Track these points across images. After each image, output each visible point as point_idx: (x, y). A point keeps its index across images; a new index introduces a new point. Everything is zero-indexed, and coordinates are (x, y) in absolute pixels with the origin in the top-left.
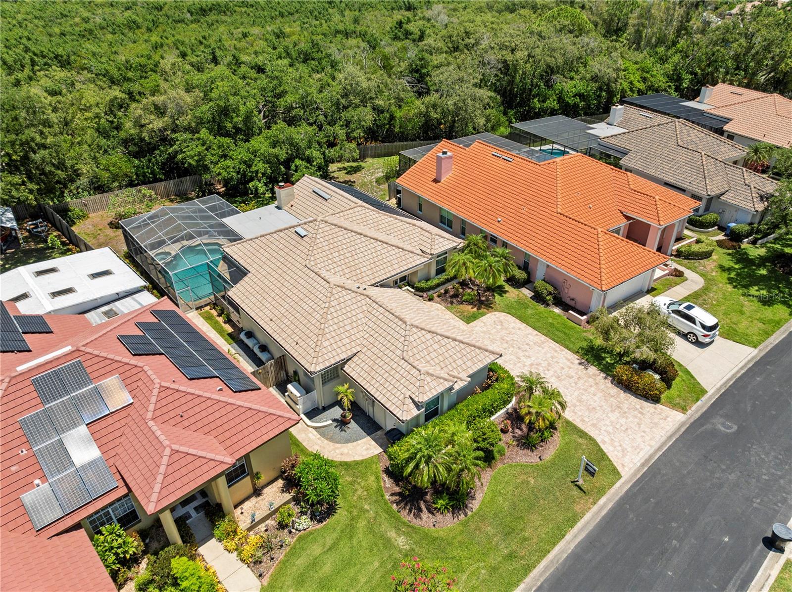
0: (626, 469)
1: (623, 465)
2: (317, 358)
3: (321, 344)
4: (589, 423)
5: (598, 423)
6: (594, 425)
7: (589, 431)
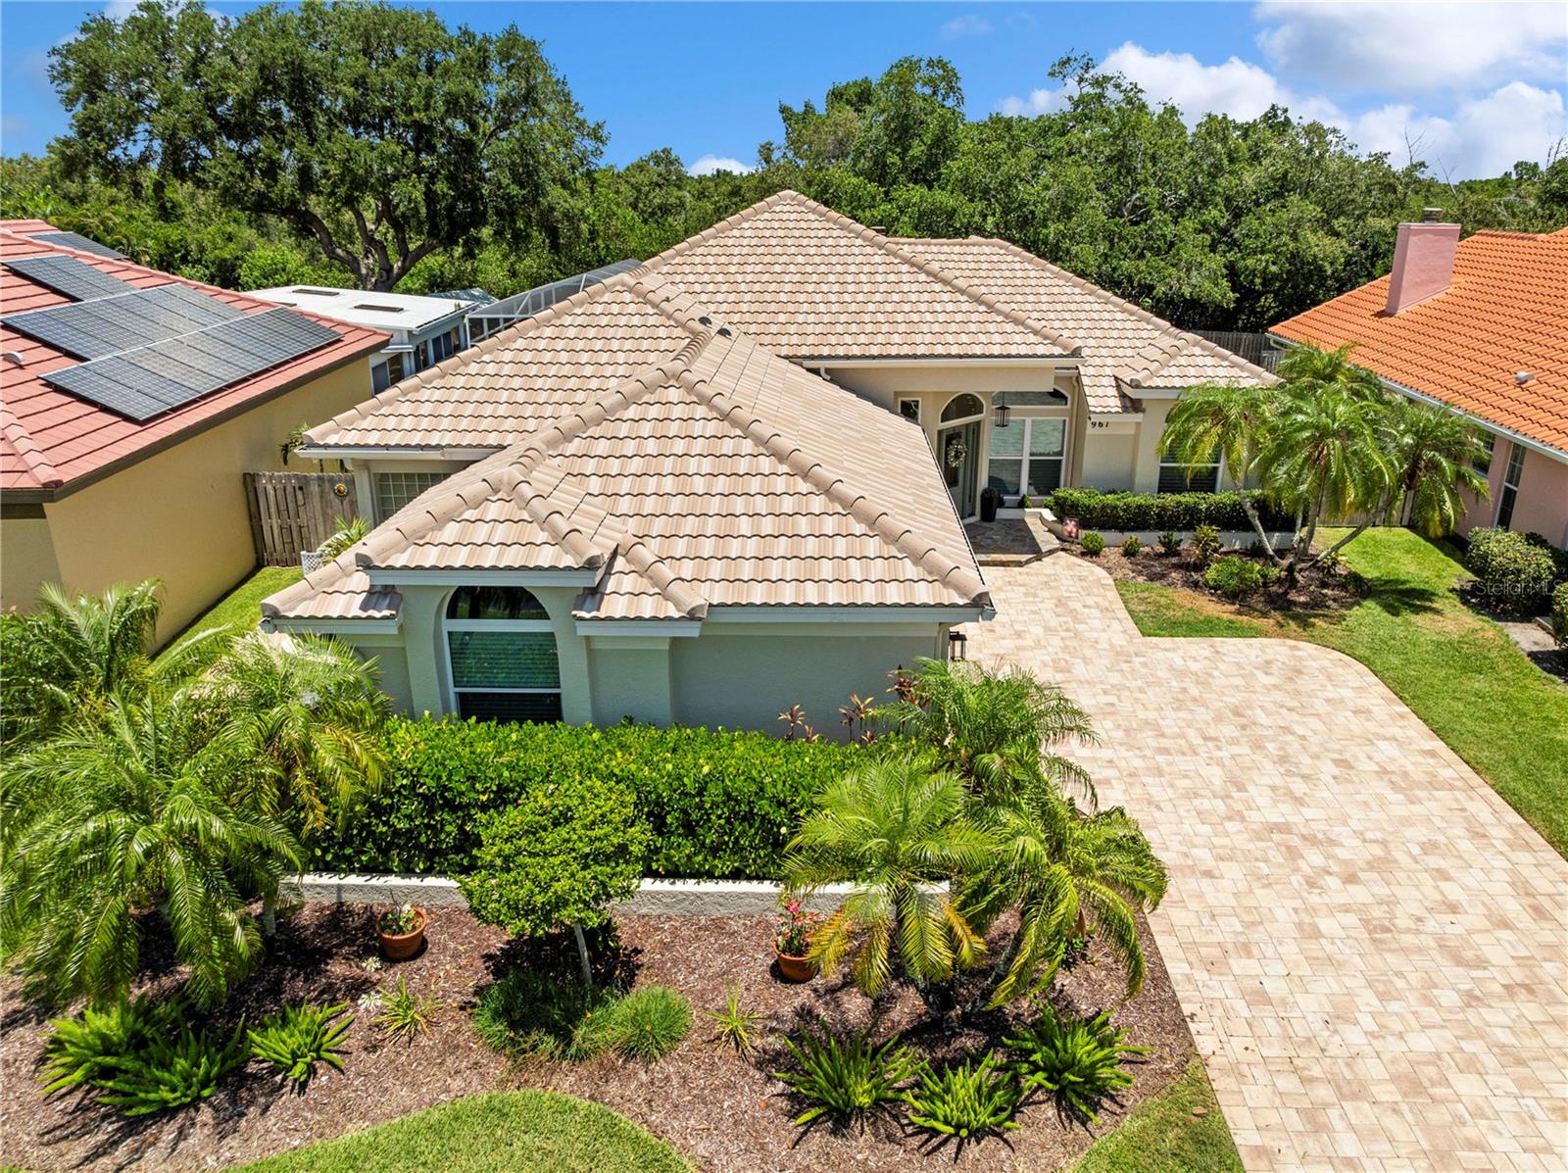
2: (363, 416)
3: (417, 389)
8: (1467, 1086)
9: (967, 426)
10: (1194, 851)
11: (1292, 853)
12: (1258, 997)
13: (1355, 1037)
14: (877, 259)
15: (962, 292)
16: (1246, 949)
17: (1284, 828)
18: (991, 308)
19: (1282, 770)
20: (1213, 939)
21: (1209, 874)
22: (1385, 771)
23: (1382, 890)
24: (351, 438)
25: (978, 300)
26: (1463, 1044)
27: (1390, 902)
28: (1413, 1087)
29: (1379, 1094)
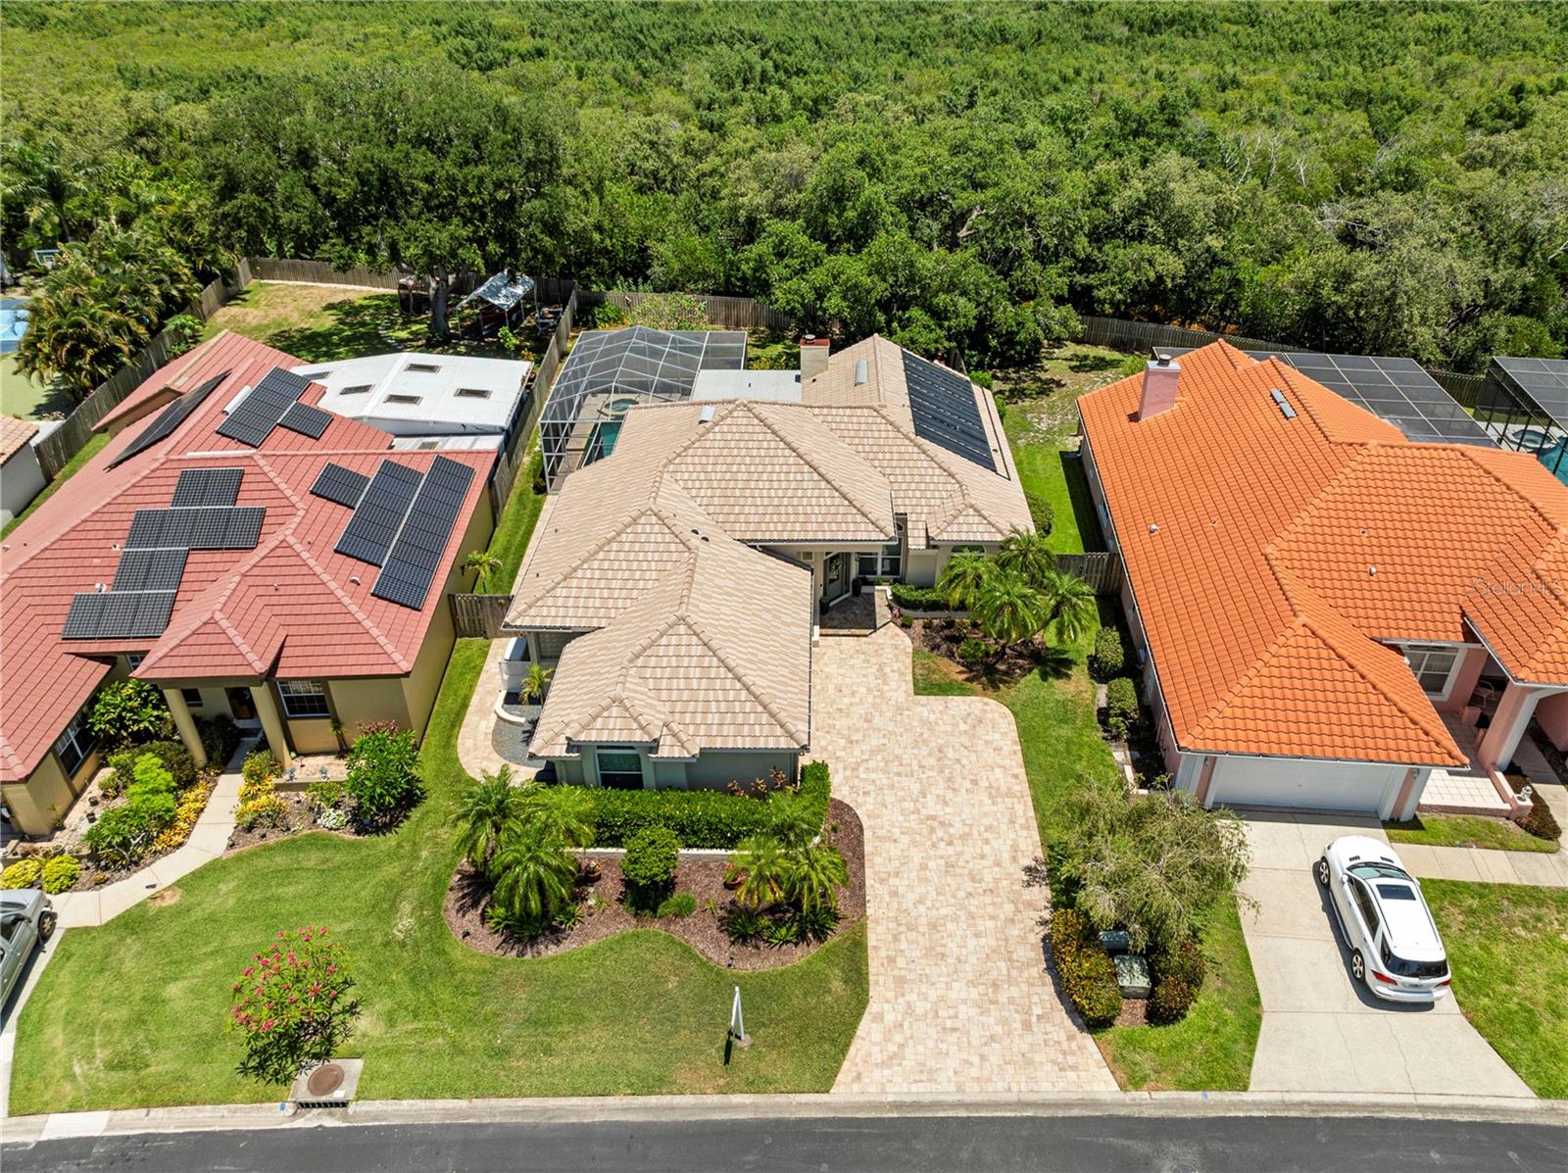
0: (856, 1087)
1: (859, 1077)
2: (530, 607)
4: (897, 972)
5: (914, 982)
6: (900, 981)
7: (877, 982)
8: (951, 926)
10: (894, 830)
11: (932, 830)
12: (894, 894)
13: (922, 908)
15: (837, 490)
16: (897, 874)
17: (933, 818)
18: (851, 504)
19: (946, 785)
20: (886, 870)
21: (895, 841)
23: (959, 849)
25: (845, 497)
26: (958, 913)
27: (959, 854)
28: (933, 927)
29: (922, 929)
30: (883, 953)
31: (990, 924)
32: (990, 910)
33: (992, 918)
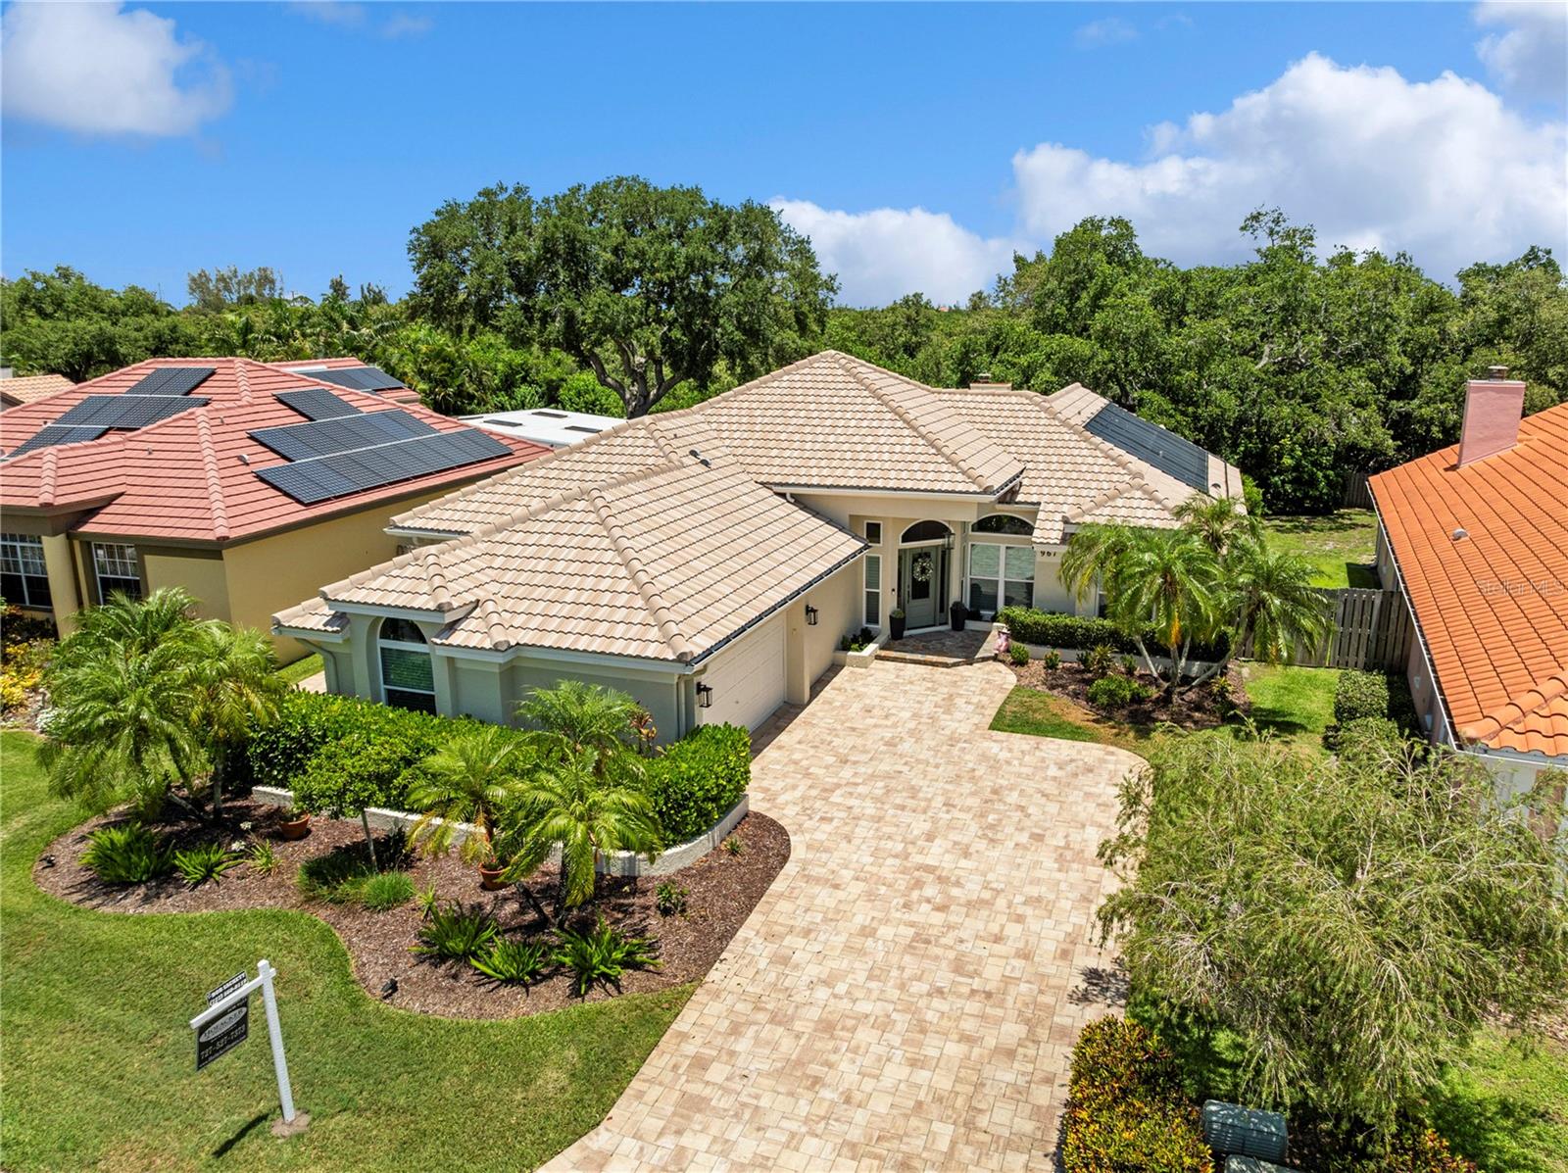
2: (433, 509)
3: (473, 493)
4: (695, 1088)
5: (720, 1114)
6: (692, 1105)
7: (640, 1095)
8: (865, 1035)
9: (937, 547)
10: (844, 872)
11: (918, 885)
12: (782, 959)
13: (822, 994)
14: (872, 408)
15: (923, 437)
16: (807, 933)
17: (931, 870)
18: (939, 452)
19: (980, 833)
20: (792, 922)
21: (836, 886)
22: (1067, 847)
23: (956, 919)
24: (418, 523)
25: (932, 444)
26: (894, 1016)
27: (953, 927)
28: (827, 1027)
29: (798, 1026)
30: (690, 1048)
31: (954, 1049)
32: (969, 1026)
33: (965, 1038)
